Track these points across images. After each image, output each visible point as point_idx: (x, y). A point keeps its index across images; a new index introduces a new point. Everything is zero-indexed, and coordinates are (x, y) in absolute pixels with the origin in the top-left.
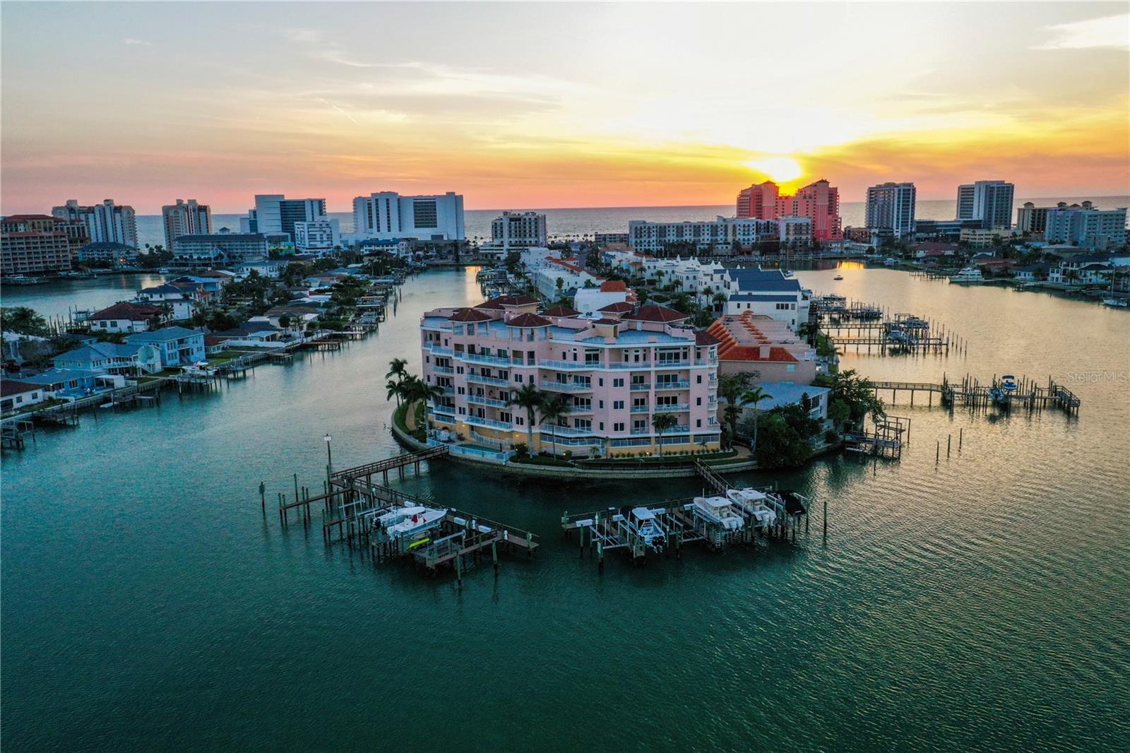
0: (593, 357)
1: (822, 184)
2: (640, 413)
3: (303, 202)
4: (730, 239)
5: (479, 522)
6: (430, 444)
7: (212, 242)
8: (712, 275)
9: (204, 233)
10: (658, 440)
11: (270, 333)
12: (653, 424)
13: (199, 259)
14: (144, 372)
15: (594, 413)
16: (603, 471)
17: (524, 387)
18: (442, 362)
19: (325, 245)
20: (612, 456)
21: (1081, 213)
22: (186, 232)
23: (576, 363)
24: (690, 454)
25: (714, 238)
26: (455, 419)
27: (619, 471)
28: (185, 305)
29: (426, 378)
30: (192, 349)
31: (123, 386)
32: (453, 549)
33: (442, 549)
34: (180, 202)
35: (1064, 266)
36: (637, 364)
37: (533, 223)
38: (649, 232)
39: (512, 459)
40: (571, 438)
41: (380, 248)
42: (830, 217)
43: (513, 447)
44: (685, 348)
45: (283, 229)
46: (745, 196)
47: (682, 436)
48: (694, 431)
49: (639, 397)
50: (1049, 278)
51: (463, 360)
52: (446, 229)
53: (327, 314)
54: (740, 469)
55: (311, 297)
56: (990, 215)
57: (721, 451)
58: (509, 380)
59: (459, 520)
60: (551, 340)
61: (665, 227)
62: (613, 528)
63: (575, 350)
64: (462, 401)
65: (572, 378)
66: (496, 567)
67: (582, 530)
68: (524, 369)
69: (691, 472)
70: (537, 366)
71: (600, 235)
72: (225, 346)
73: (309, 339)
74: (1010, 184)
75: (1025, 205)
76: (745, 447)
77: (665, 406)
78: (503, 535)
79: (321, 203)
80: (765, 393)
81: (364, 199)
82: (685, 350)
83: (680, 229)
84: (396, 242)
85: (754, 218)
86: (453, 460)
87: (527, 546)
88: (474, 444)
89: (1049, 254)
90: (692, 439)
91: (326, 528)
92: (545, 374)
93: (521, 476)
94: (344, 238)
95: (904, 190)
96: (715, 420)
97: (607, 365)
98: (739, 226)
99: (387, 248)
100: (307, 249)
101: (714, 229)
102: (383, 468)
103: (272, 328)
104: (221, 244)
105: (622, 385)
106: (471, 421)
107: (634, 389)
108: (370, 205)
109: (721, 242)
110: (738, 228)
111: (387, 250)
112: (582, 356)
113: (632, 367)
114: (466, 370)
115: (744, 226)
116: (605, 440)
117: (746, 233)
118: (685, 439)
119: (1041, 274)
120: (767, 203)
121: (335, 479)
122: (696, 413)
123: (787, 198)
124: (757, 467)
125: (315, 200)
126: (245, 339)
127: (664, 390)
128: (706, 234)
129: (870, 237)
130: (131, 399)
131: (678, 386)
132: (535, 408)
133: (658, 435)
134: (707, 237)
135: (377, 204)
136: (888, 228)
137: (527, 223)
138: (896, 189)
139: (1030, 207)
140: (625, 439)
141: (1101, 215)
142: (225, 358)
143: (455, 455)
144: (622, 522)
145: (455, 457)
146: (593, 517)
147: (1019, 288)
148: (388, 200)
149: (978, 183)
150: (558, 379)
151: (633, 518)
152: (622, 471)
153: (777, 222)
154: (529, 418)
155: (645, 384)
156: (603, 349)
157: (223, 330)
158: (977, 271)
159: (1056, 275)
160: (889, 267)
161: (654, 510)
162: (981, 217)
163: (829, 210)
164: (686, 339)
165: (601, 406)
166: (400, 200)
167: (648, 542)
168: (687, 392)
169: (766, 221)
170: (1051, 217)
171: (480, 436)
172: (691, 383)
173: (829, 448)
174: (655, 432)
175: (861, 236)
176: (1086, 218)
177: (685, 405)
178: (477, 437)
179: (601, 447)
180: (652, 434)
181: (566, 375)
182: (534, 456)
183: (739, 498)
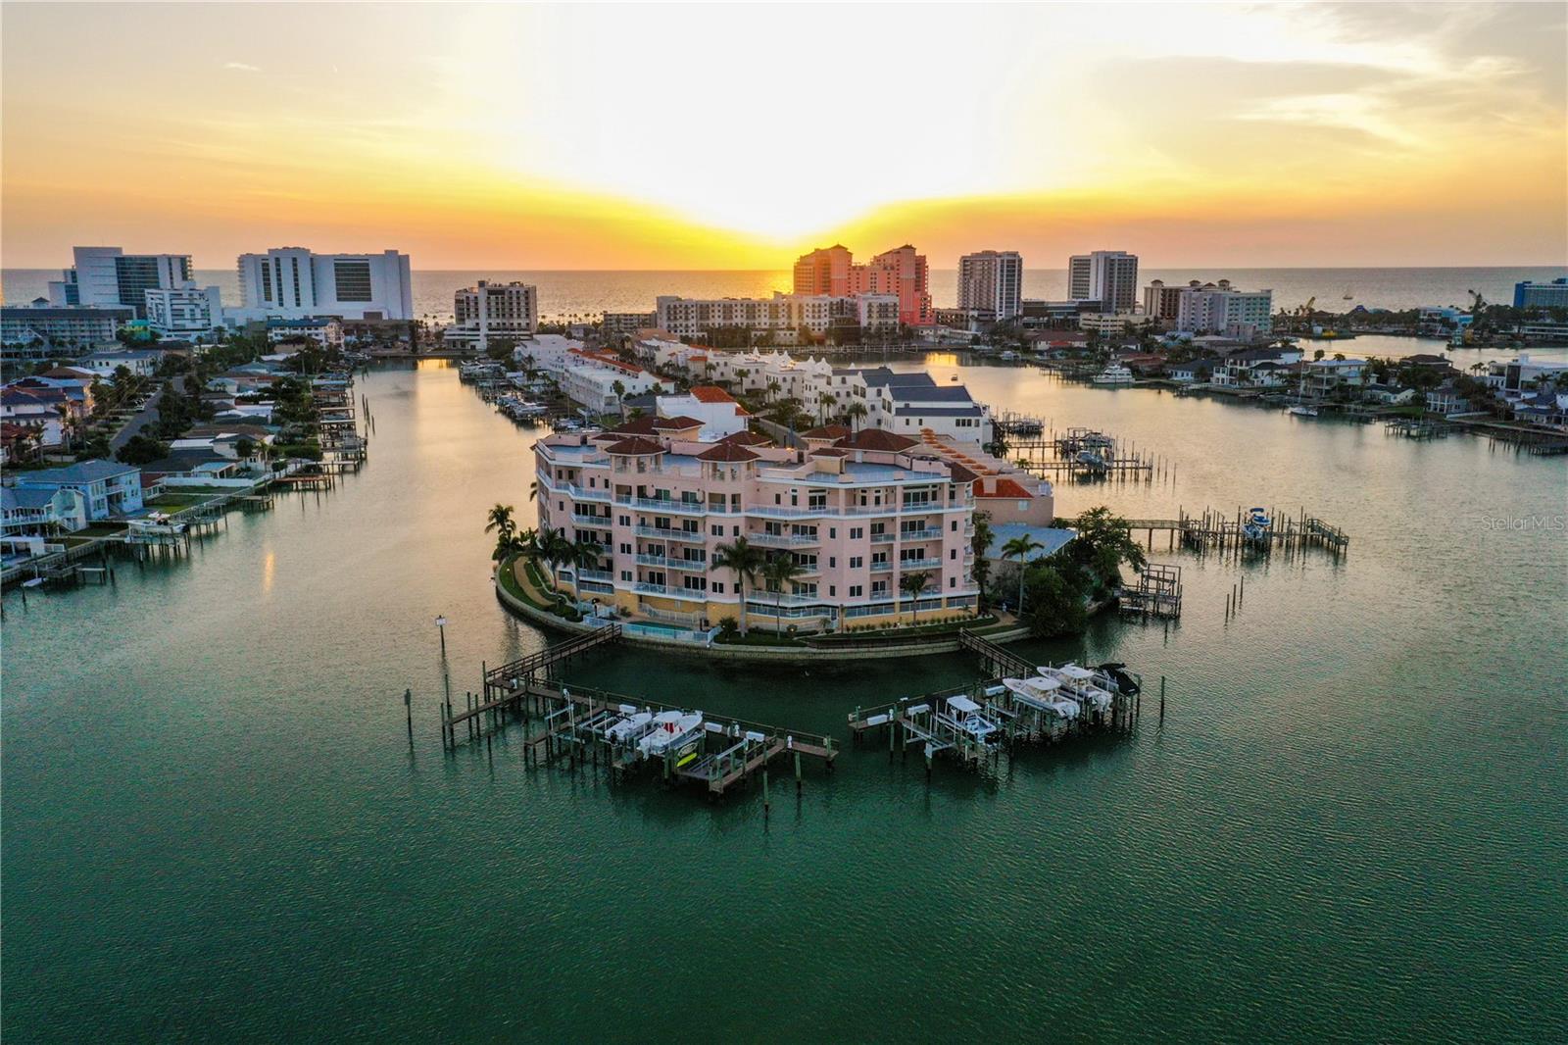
0: (818, 500)
1: (906, 250)
2: (882, 572)
3: (154, 259)
4: (795, 323)
6: (586, 623)
7: (21, 320)
8: (829, 377)
10: (904, 606)
11: (224, 467)
12: (898, 585)
13: (2, 345)
14: (65, 530)
15: (821, 574)
16: (844, 650)
18: (584, 510)
19: (199, 325)
20: (847, 629)
21: (1220, 295)
23: (795, 508)
24: (942, 623)
25: (775, 321)
26: (616, 587)
27: (866, 649)
30: (125, 494)
31: (43, 552)
35: (1231, 364)
36: (878, 508)
37: (522, 298)
38: (687, 313)
39: (719, 640)
40: (791, 608)
41: (298, 332)
42: (918, 294)
43: (717, 624)
44: (934, 486)
45: (121, 300)
46: (806, 265)
47: (932, 600)
48: (947, 592)
49: (881, 551)
50: (1213, 380)
51: (629, 507)
52: (384, 303)
53: (283, 435)
54: (1010, 640)
55: (238, 407)
56: (1110, 295)
57: (980, 617)
58: (701, 532)
59: (712, 726)
60: (758, 479)
61: (708, 305)
63: (794, 491)
64: (626, 562)
65: (790, 529)
67: (885, 730)
68: (726, 518)
69: (957, 645)
70: (743, 514)
71: (610, 315)
72: (163, 486)
73: (283, 473)
74: (1133, 256)
75: (1153, 283)
76: (1006, 611)
77: (910, 561)
78: (787, 743)
79: (184, 261)
80: (1035, 541)
81: (255, 258)
82: (935, 489)
83: (728, 308)
84: (322, 321)
85: (824, 295)
86: (628, 644)
87: (825, 755)
88: (648, 620)
89: (1200, 348)
90: (944, 602)
91: (531, 747)
92: (752, 523)
94: (227, 315)
95: (1008, 261)
96: (968, 578)
97: (839, 511)
98: (807, 305)
99: (309, 332)
100: (169, 330)
101: (773, 308)
103: (220, 459)
104: (36, 323)
105: (860, 536)
106: (642, 589)
107: (874, 541)
108: (266, 268)
109: (783, 327)
110: (806, 308)
111: (309, 335)
112: (804, 498)
113: (873, 512)
114: (634, 521)
115: (814, 306)
116: (839, 608)
117: (817, 316)
118: (937, 603)
119: (1203, 375)
120: (837, 275)
122: (950, 569)
123: (862, 268)
124: (1037, 634)
125: (175, 257)
126: (189, 475)
127: (909, 540)
128: (762, 316)
129: (967, 321)
130: (70, 573)
131: (926, 535)
133: (905, 599)
134: (764, 320)
135: (278, 266)
136: (989, 310)
137: (514, 298)
138: (999, 260)
139: (1158, 286)
140: (863, 606)
141: (1243, 298)
142: (175, 505)
143: (631, 637)
145: (631, 640)
146: (888, 713)
147: (1178, 392)
148: (294, 260)
149: (1096, 254)
150: (767, 529)
151: (948, 710)
152: (871, 649)
153: (855, 301)
155: (886, 533)
156: (830, 489)
157: (155, 463)
158: (1126, 370)
159: (1221, 376)
162: (1100, 297)
163: (916, 286)
164: (939, 474)
165: (832, 564)
166: (314, 261)
167: (980, 739)
168: (939, 543)
169: (838, 299)
170: (1185, 298)
171: (655, 610)
172: (945, 531)
173: (1099, 607)
174: (902, 595)
175: (956, 320)
176: (1227, 302)
177: (935, 560)
178: (650, 611)
179: (833, 619)
180: (897, 599)
181: (779, 525)
182: (744, 634)
183: (1062, 677)
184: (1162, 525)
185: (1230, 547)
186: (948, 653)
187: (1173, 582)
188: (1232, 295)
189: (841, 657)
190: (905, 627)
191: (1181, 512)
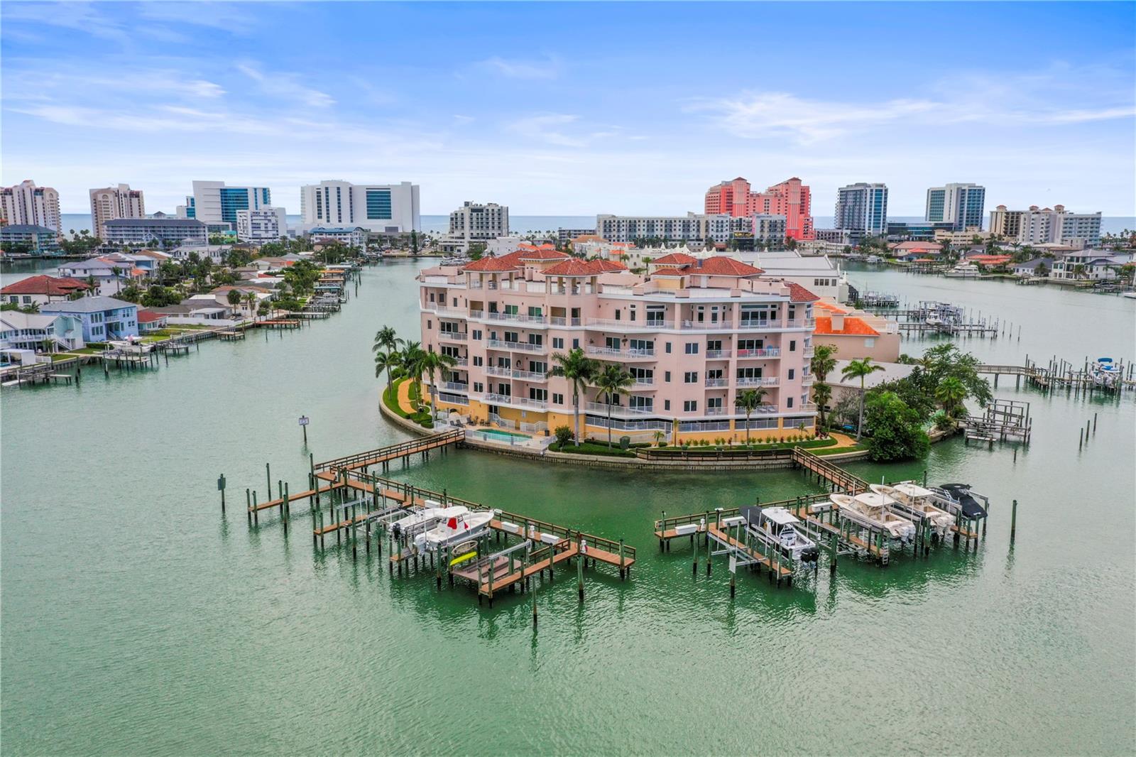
0: (656, 315)
1: (795, 182)
2: (717, 388)
3: (245, 190)
4: (703, 235)
6: (438, 428)
7: (145, 227)
9: (136, 216)
10: (739, 423)
11: (217, 311)
12: (734, 402)
13: (131, 245)
14: (61, 348)
15: (657, 387)
18: (448, 327)
19: (270, 235)
20: (681, 443)
21: (1056, 216)
22: (116, 216)
23: (634, 323)
24: (778, 442)
25: (686, 234)
26: (469, 397)
28: (114, 283)
29: (428, 347)
30: (122, 324)
31: (33, 362)
34: (109, 186)
35: (1068, 261)
36: (715, 325)
40: (626, 421)
41: (332, 237)
42: (802, 216)
43: (547, 432)
44: (773, 305)
45: (223, 218)
46: (714, 193)
47: (768, 419)
48: (783, 412)
49: (716, 368)
50: (1051, 275)
52: (401, 222)
53: (280, 295)
55: (261, 278)
56: (961, 215)
57: (817, 439)
58: (544, 345)
59: (511, 527)
60: (600, 296)
61: (635, 221)
63: (632, 306)
64: (479, 374)
65: (628, 343)
66: (582, 593)
68: (566, 331)
69: (788, 463)
70: (582, 327)
71: (564, 231)
72: (163, 323)
73: (263, 318)
74: (981, 187)
75: (998, 208)
77: (747, 380)
78: (580, 547)
79: (265, 192)
81: (312, 187)
82: (774, 309)
83: (650, 224)
84: (348, 231)
85: (726, 214)
87: (619, 562)
89: (1039, 252)
90: (781, 422)
91: (319, 537)
92: (593, 337)
94: (291, 228)
95: (876, 190)
96: (810, 398)
97: (676, 326)
98: (712, 221)
99: (340, 237)
100: (250, 238)
101: (686, 224)
102: (381, 458)
103: (219, 305)
104: (155, 229)
105: (696, 351)
106: (491, 399)
107: (710, 357)
108: (319, 193)
109: (693, 238)
110: (711, 224)
111: (340, 239)
112: (642, 313)
113: (708, 328)
114: (485, 334)
115: (718, 222)
116: (671, 423)
117: (720, 229)
118: (772, 422)
119: (1043, 270)
120: (738, 200)
121: (320, 471)
122: (787, 389)
123: (758, 195)
125: (259, 188)
126: (186, 316)
127: (746, 359)
128: (677, 230)
129: (842, 238)
130: (43, 376)
131: (764, 354)
133: (740, 416)
134: (678, 233)
135: (327, 192)
136: (860, 229)
137: (490, 215)
138: (868, 190)
139: (1003, 210)
140: (696, 422)
142: (163, 335)
143: (474, 442)
145: (473, 445)
147: (1022, 283)
148: (338, 189)
149: (949, 186)
150: (607, 343)
151: (764, 522)
153: (750, 219)
154: (573, 395)
155: (723, 351)
156: (672, 304)
157: (161, 307)
158: (973, 267)
159: (1058, 271)
162: (953, 220)
163: (801, 210)
164: (778, 294)
165: (668, 379)
166: (352, 190)
168: (776, 363)
169: (738, 218)
170: (1025, 219)
171: (503, 420)
172: (783, 351)
173: (943, 434)
174: (738, 412)
175: (833, 236)
176: (1062, 221)
177: (772, 379)
178: (498, 420)
179: (667, 432)
180: (732, 415)
181: (619, 340)
182: (580, 444)
183: (896, 495)
184: (1009, 369)
185: (1077, 389)
187: (1021, 417)
188: (1064, 216)
190: (739, 444)
191: (1028, 361)
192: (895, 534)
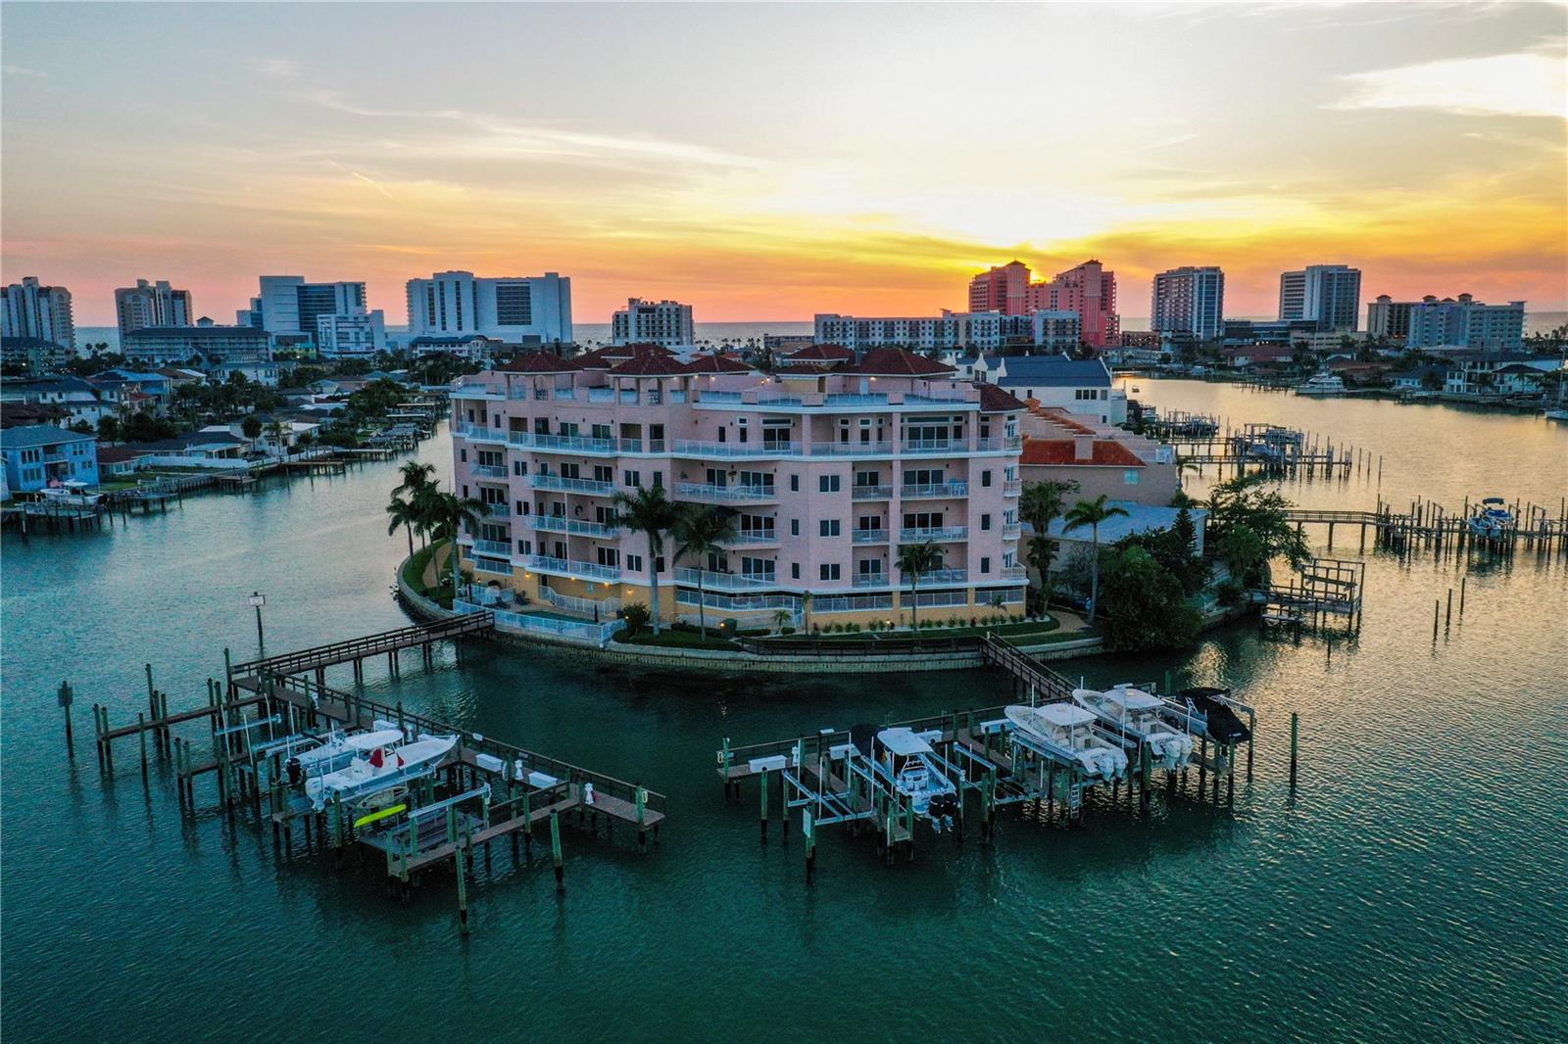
0: (778, 434)
1: (1093, 266)
2: (870, 544)
3: (332, 287)
4: (962, 341)
5: (532, 764)
6: (460, 608)
7: (188, 339)
9: (180, 324)
10: (908, 597)
11: (226, 447)
12: (898, 564)
13: (164, 363)
15: (780, 544)
16: (801, 658)
17: (642, 492)
18: (490, 458)
19: (363, 347)
20: (816, 628)
21: (1459, 309)
22: (151, 323)
23: (746, 446)
24: (968, 626)
25: (939, 340)
26: (512, 563)
27: (832, 658)
29: (461, 489)
30: (73, 465)
32: (460, 830)
33: (430, 831)
34: (142, 283)
35: (1470, 367)
36: (866, 447)
37: (673, 316)
38: (844, 330)
39: (619, 637)
40: (734, 595)
41: (442, 348)
42: (1104, 313)
43: (620, 614)
44: (956, 417)
45: (300, 326)
46: (981, 282)
47: (953, 590)
48: (975, 580)
49: (870, 513)
50: (1446, 388)
51: (525, 448)
52: (543, 328)
53: (334, 424)
55: (316, 403)
56: (1327, 313)
57: (1028, 621)
58: (614, 482)
59: (487, 761)
60: (695, 406)
61: (868, 323)
62: (833, 777)
63: (743, 421)
64: (524, 527)
65: (738, 478)
66: (559, 874)
67: (764, 782)
68: (643, 460)
69: (976, 658)
70: (667, 454)
71: (772, 338)
72: (143, 465)
73: (294, 458)
74: (1356, 270)
75: (1378, 298)
76: (1071, 612)
77: (919, 531)
78: (583, 798)
79: (358, 289)
81: (423, 282)
82: (957, 422)
83: (889, 326)
84: (466, 340)
85: (997, 311)
86: (500, 639)
87: (635, 820)
88: (545, 610)
89: (1432, 356)
90: (971, 595)
91: (185, 781)
92: (686, 469)
93: (636, 668)
94: (390, 339)
95: (1207, 276)
96: (1014, 560)
97: (806, 449)
98: (976, 322)
99: (453, 349)
100: (334, 353)
101: (939, 326)
102: (355, 653)
103: (232, 440)
104: (199, 341)
105: (836, 487)
106: (541, 566)
107: (859, 497)
108: (431, 292)
109: (950, 345)
110: (974, 325)
111: (453, 352)
112: (756, 431)
113: (854, 454)
114: (532, 468)
115: (983, 322)
116: (802, 597)
117: (986, 333)
118: (959, 595)
119: (1434, 381)
120: (1014, 293)
121: (244, 675)
122: (980, 544)
123: (1041, 286)
124: (1101, 649)
125: (350, 284)
126: (179, 454)
127: (917, 498)
128: (927, 334)
129: (1160, 343)
131: (946, 491)
132: (662, 532)
133: (908, 587)
134: (928, 338)
135: (442, 289)
136: (1185, 331)
137: (665, 316)
138: (1197, 276)
139: (1385, 301)
140: (840, 596)
141: (1488, 311)
144: (856, 760)
145: (504, 634)
146: (787, 752)
147: (1404, 400)
148: (458, 283)
149: (1312, 269)
150: (709, 480)
151: (880, 748)
153: (1029, 318)
154: (652, 554)
155: (880, 487)
156: (799, 417)
157: (146, 441)
158: (1336, 379)
159: (1456, 382)
160: (1198, 378)
161: (927, 733)
162: (1316, 317)
163: (1102, 304)
164: (964, 399)
165: (795, 530)
166: (476, 285)
167: (918, 808)
168: (962, 504)
169: (1013, 317)
170: (1417, 314)
172: (971, 485)
173: (1226, 614)
174: (902, 581)
175: (1146, 341)
176: (1469, 315)
177: (958, 530)
178: (553, 598)
179: (794, 613)
180: (895, 586)
181: (724, 472)
182: (661, 630)
183: (1105, 707)
184: (1348, 518)
185: (1450, 549)
186: (965, 670)
187: (1351, 584)
188: (1472, 308)
189: (793, 669)
190: (906, 629)
191: (1380, 504)
192: (1092, 770)
